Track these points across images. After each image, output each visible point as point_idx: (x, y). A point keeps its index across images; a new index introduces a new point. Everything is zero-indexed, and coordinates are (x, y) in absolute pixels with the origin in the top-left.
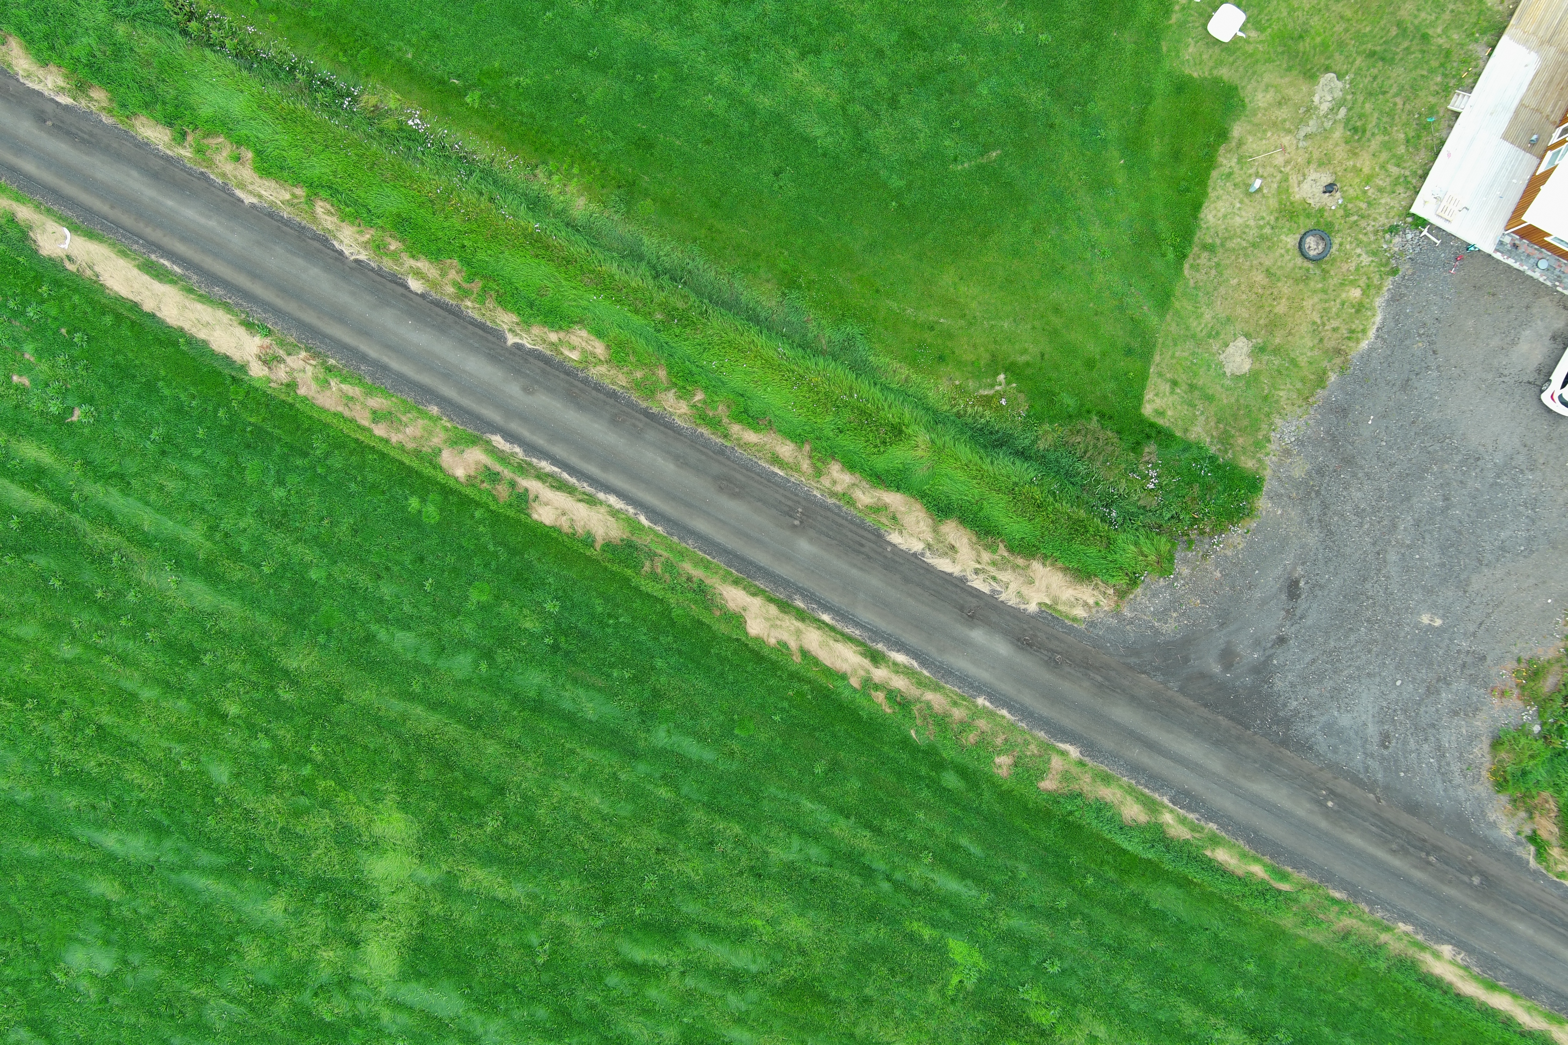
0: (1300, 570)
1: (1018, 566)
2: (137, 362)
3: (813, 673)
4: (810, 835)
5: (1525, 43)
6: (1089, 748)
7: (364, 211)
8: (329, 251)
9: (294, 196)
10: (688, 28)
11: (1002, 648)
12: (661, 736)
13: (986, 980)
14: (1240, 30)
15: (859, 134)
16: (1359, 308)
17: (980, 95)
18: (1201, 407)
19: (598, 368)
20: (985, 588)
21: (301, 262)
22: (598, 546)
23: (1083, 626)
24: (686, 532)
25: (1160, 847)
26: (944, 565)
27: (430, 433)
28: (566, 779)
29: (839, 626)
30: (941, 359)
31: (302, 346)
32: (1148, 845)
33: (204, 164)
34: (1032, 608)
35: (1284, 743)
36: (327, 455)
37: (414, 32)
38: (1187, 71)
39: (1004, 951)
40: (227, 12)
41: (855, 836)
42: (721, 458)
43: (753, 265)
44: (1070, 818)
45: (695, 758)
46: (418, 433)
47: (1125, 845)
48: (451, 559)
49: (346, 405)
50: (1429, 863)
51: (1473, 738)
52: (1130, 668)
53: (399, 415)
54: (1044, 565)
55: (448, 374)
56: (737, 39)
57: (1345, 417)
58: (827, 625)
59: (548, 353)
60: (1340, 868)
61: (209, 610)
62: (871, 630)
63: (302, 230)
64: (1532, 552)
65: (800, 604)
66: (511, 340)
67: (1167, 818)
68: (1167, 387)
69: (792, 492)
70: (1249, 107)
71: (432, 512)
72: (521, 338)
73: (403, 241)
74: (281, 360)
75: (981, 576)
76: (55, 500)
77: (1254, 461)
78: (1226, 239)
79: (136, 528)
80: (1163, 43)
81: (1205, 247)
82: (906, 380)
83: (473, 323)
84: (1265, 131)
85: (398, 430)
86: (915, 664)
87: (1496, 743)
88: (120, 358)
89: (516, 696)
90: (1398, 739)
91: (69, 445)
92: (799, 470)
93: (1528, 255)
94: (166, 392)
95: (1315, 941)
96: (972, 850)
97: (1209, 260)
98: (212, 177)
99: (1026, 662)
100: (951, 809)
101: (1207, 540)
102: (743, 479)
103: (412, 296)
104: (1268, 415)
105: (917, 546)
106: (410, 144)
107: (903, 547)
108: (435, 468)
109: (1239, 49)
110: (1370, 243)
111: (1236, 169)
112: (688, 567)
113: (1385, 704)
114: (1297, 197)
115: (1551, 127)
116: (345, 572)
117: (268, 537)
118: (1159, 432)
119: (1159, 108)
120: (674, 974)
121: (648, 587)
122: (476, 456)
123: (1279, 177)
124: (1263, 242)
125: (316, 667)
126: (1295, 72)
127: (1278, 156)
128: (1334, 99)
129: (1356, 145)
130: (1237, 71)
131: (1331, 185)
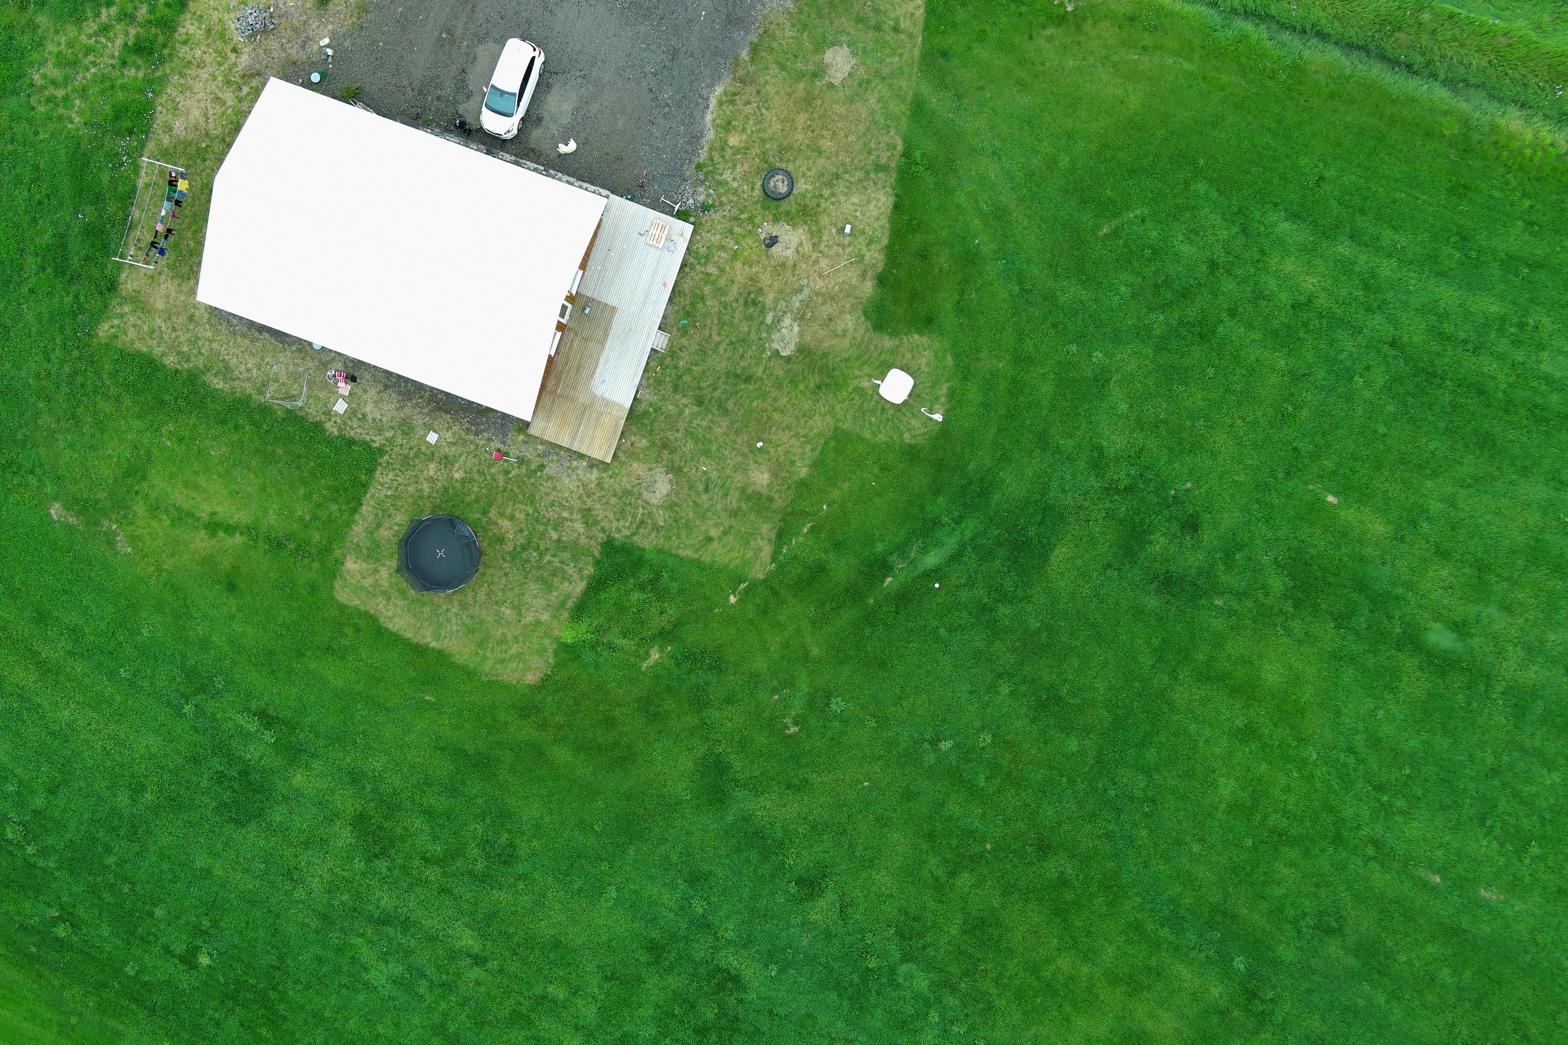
5: (608, 403)
14: (879, 385)
15: (1244, 229)
16: (727, 126)
17: (1127, 286)
30: (1132, 19)
38: (924, 340)
43: (1333, 87)
56: (1379, 307)
57: (728, 16)
68: (902, 25)
70: (859, 312)
78: (865, 180)
80: (952, 363)
84: (841, 291)
97: (878, 156)
104: (801, 11)
109: (878, 367)
110: (725, 194)
111: (864, 250)
114: (801, 231)
115: (571, 325)
119: (947, 299)
123: (822, 247)
124: (830, 180)
126: (820, 352)
127: (825, 267)
128: (779, 330)
129: (752, 289)
130: (876, 346)
131: (769, 246)
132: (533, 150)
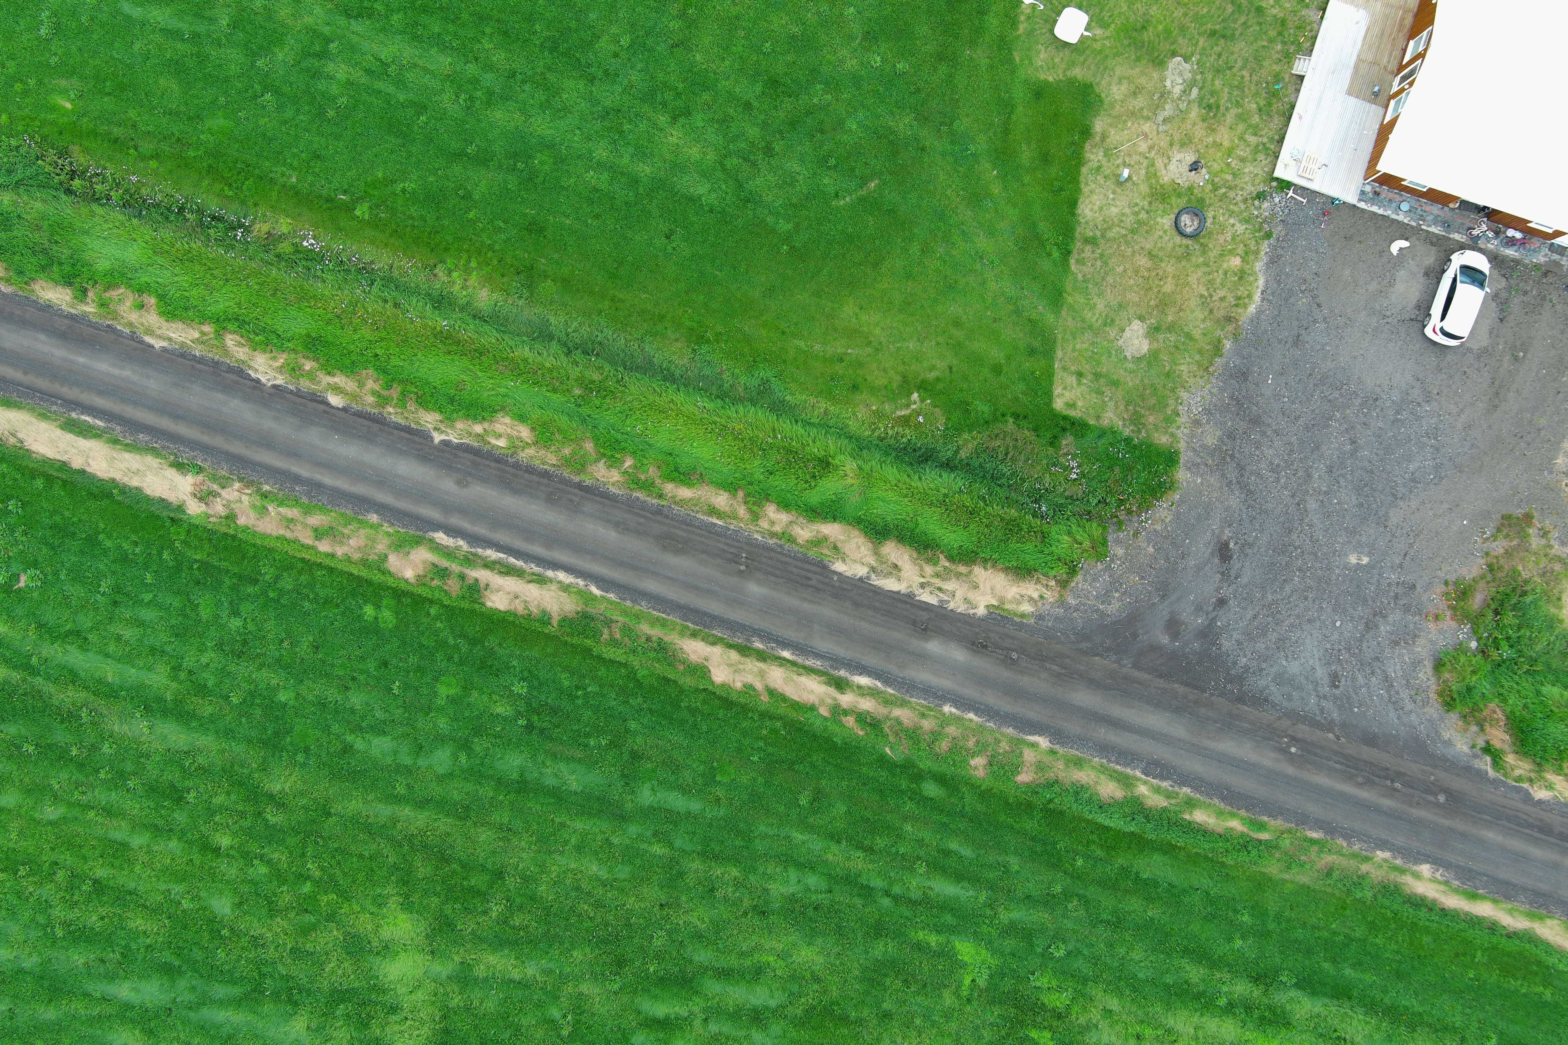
0: (1227, 532)
1: (961, 574)
2: (75, 519)
3: (782, 710)
4: (808, 866)
5: (1352, 2)
6: (1058, 736)
7: (274, 337)
8: (246, 381)
9: (203, 333)
10: (559, 111)
11: (958, 654)
12: (646, 796)
13: (997, 975)
14: (1086, 30)
15: (740, 186)
16: (1242, 275)
17: (851, 131)
18: (1108, 393)
19: (527, 451)
20: (933, 600)
21: (220, 396)
22: (555, 623)
23: (1032, 621)
24: (637, 595)
25: (1140, 818)
26: (890, 584)
27: (374, 541)
28: (562, 853)
29: (800, 660)
30: (855, 388)
31: (235, 478)
32: (1129, 819)
33: (110, 317)
34: (981, 611)
35: (1241, 699)
36: (277, 579)
37: (295, 156)
38: (1042, 77)
39: (1010, 944)
40: (108, 165)
41: (849, 859)
42: (659, 518)
43: (660, 327)
44: (1051, 806)
45: (683, 810)
46: (362, 543)
47: (1107, 822)
48: (413, 660)
49: (288, 527)
50: (1396, 790)
51: (1416, 664)
52: (1084, 653)
53: (340, 528)
54: (985, 569)
55: (382, 481)
56: (608, 114)
57: (1246, 380)
58: (788, 661)
59: (476, 444)
60: (1314, 809)
61: (186, 749)
62: (831, 659)
63: (216, 364)
64: (1441, 479)
65: (758, 645)
66: (438, 438)
67: (1142, 790)
68: (1074, 378)
69: (733, 540)
70: (1106, 101)
71: (387, 617)
72: (447, 434)
73: (317, 360)
74: (216, 495)
75: (928, 589)
76: (15, 667)
77: (1167, 437)
78: (1106, 229)
79: (100, 681)
80: (1015, 54)
81: (1086, 241)
82: (826, 412)
83: (398, 427)
84: (1125, 122)
85: (341, 543)
86: (879, 684)
87: (1439, 665)
88: (57, 518)
89: (499, 781)
90: (1346, 677)
91: (20, 611)
92: (735, 518)
93: (1390, 200)
94: (109, 544)
95: (1301, 882)
96: (963, 853)
97: (1093, 252)
98: (119, 328)
99: (984, 664)
100: (936, 817)
101: (1135, 519)
102: (685, 535)
103: (334, 411)
104: (1173, 390)
105: (861, 571)
106: (309, 264)
107: (849, 574)
108: (384, 573)
109: (1087, 48)
110: (1241, 212)
111: (1104, 162)
112: (646, 628)
113: (1328, 646)
114: (1166, 179)
115: (1390, 77)
116: (313, 689)
117: (232, 668)
118: (1073, 424)
119: (1022, 115)
120: (697, 1023)
121: (610, 653)
122: (422, 555)
123: (1145, 163)
124: (1140, 227)
125: (300, 786)
126: (1144, 62)
127: (1141, 143)
128: (1184, 81)
129: (1213, 121)
130: (1089, 69)
131: (1196, 163)
132: (1432, 244)
